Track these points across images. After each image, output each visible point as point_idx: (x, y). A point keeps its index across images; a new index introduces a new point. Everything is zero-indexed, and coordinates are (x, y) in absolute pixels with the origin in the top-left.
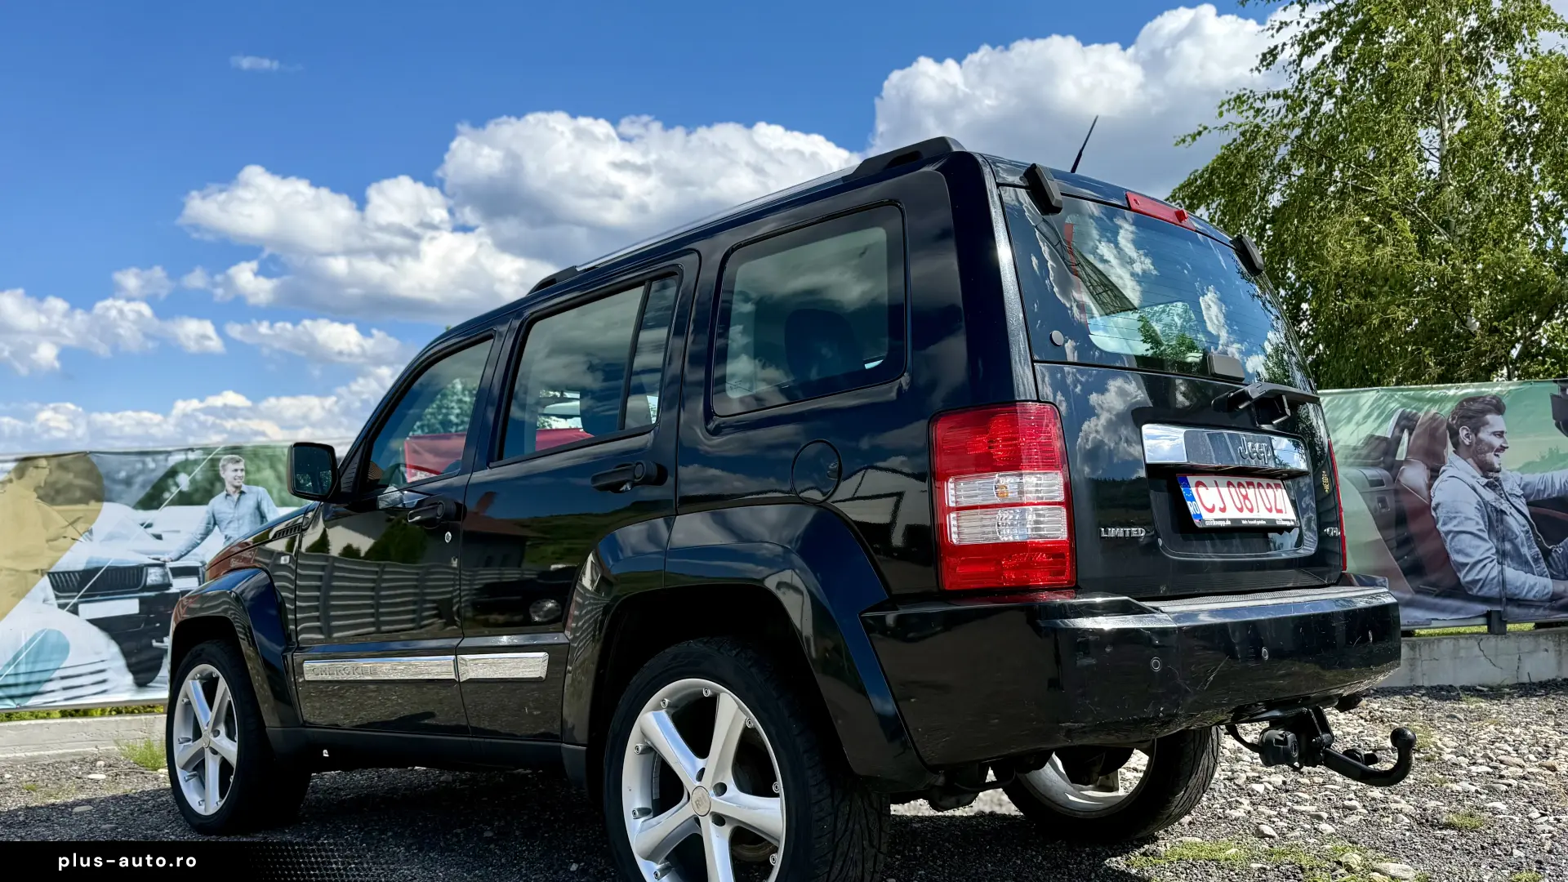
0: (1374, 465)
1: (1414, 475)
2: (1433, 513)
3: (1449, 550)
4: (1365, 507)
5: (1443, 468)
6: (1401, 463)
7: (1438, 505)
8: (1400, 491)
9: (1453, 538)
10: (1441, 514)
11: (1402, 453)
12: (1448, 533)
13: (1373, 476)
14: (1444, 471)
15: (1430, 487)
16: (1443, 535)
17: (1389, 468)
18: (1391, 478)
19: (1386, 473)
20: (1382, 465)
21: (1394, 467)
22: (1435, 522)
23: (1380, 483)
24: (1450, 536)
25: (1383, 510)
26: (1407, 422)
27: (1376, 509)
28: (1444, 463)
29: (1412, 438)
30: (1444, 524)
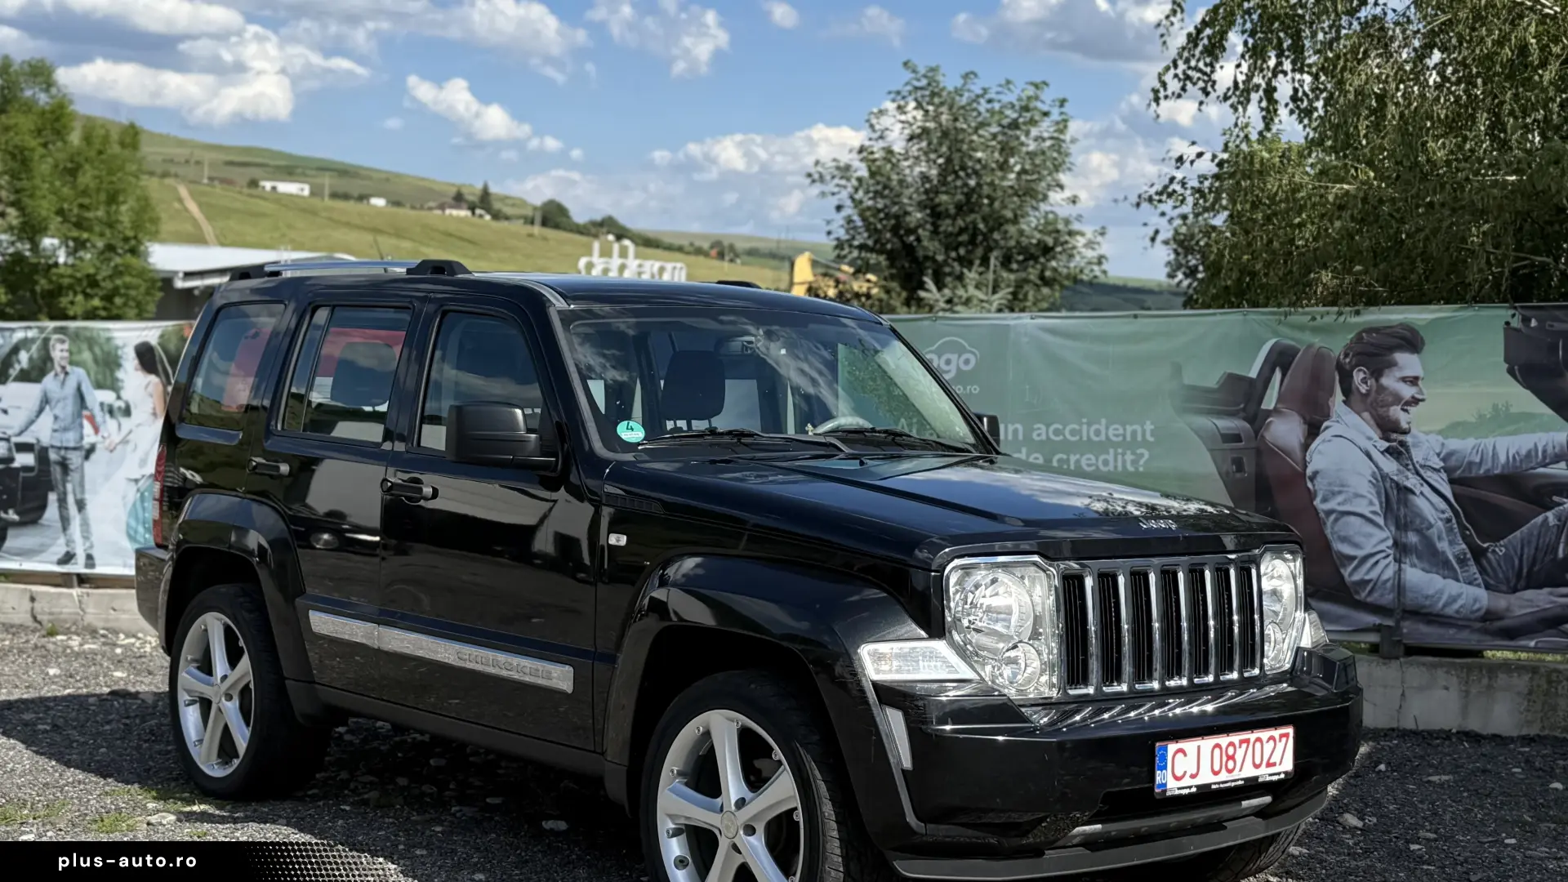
0: (1232, 414)
1: (1285, 431)
2: (1310, 485)
3: (1329, 536)
4: (1212, 468)
5: (1325, 424)
6: (1268, 413)
7: (1316, 474)
8: (1264, 451)
9: (1336, 520)
10: (1320, 486)
11: (1270, 402)
12: (1329, 513)
13: (1228, 429)
14: (1327, 428)
15: (1306, 447)
16: (1322, 515)
17: (1251, 420)
18: (1253, 434)
19: (1248, 425)
20: (1242, 414)
21: (1258, 419)
22: (1312, 496)
23: (1236, 438)
24: (1332, 517)
25: (1238, 475)
26: (1281, 359)
27: (1227, 473)
28: (1327, 417)
29: (1286, 381)
30: (1325, 500)
